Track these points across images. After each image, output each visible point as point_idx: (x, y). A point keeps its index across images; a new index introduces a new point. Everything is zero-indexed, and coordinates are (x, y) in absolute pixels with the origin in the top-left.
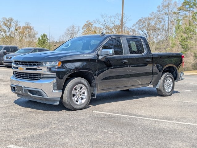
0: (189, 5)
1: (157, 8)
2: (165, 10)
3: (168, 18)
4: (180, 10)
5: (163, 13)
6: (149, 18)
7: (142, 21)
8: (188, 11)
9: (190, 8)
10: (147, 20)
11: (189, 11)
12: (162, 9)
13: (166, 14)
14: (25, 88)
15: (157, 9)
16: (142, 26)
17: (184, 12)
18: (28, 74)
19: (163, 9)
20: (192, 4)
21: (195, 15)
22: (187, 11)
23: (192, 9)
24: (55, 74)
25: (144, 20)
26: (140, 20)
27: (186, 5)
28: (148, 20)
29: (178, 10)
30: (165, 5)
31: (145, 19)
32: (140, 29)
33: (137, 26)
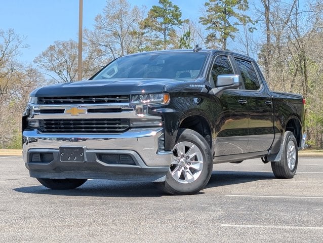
0: (163, 16)
1: (95, 20)
2: (112, 27)
3: (121, 44)
4: (144, 28)
5: (109, 32)
6: (72, 44)
7: (57, 50)
8: (162, 29)
9: (165, 24)
10: (69, 48)
11: (165, 30)
12: (105, 24)
13: (115, 34)
14: (87, 151)
15: (96, 23)
16: (56, 63)
17: (154, 32)
18: (94, 122)
19: (109, 25)
20: (170, 16)
21: (185, 38)
22: (160, 29)
23: (170, 26)
24: (160, 118)
25: (61, 47)
26: (52, 48)
27: (157, 17)
28: (71, 48)
29: (141, 28)
30: (112, 13)
31: (63, 45)
32: (54, 69)
33: (45, 60)
